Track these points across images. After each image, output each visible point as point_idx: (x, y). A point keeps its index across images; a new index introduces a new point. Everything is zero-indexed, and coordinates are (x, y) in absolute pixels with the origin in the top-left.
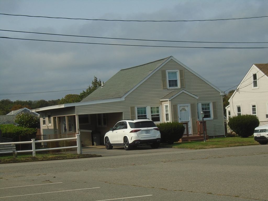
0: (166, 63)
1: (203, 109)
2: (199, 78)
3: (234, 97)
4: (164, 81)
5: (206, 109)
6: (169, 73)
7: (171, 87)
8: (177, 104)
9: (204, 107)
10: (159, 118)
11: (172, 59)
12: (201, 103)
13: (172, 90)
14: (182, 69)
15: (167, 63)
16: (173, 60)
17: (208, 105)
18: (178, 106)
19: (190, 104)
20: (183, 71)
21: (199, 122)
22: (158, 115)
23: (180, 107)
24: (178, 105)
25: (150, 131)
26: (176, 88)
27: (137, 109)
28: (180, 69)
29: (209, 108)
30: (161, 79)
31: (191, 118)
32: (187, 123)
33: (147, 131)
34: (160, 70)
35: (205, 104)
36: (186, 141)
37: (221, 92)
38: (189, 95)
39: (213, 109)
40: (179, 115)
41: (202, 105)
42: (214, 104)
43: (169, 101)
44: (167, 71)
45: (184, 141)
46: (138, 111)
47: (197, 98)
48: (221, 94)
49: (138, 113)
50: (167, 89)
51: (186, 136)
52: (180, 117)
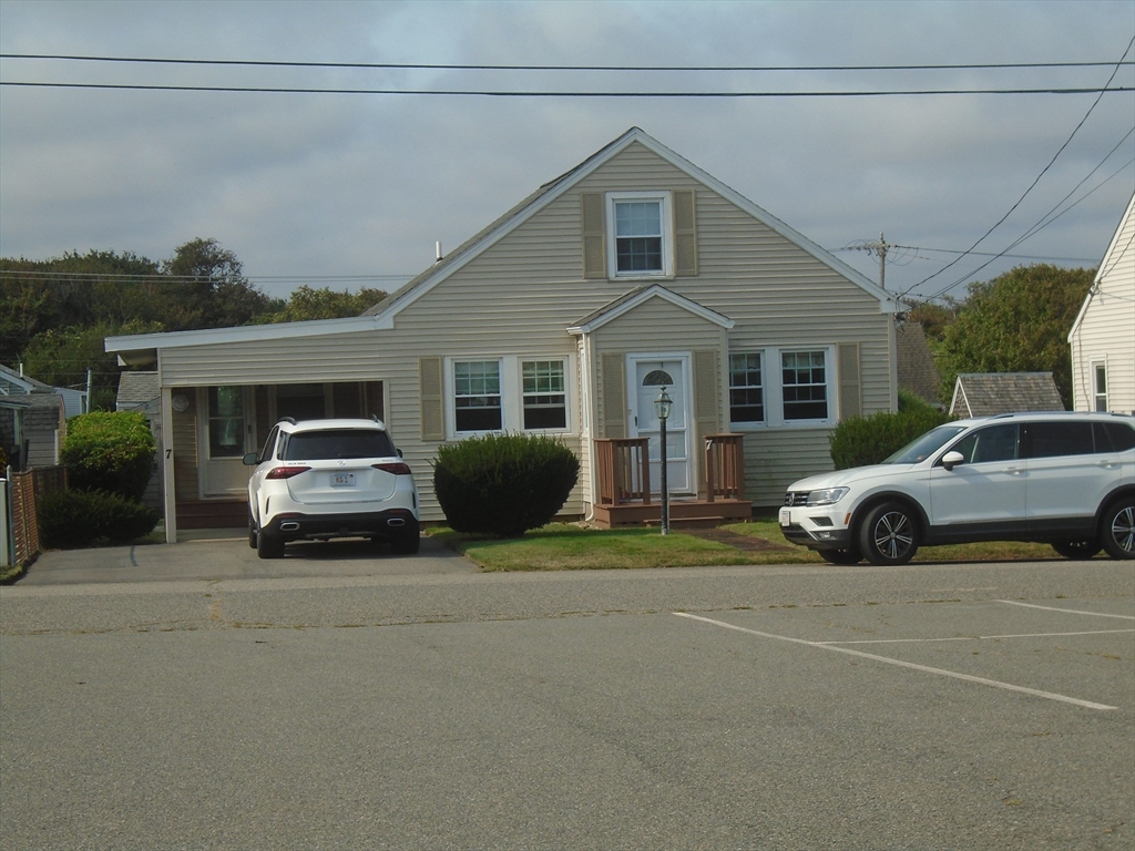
0: (605, 159)
1: (788, 376)
2: (773, 230)
3: (1085, 320)
4: (593, 242)
5: (804, 377)
6: (619, 206)
7: (630, 269)
8: (625, 354)
9: (796, 367)
10: (562, 410)
11: (635, 141)
12: (777, 348)
13: (630, 285)
14: (686, 189)
15: (611, 159)
16: (642, 145)
17: (819, 357)
18: (628, 360)
19: (689, 354)
20: (693, 199)
21: (708, 438)
22: (560, 399)
23: (638, 364)
24: (629, 356)
25: (357, 475)
26: (653, 274)
27: (456, 370)
28: (676, 188)
29: (819, 375)
30: (578, 232)
31: (693, 420)
32: (646, 440)
33: (340, 477)
34: (574, 191)
35: (803, 356)
36: (635, 523)
37: (883, 299)
38: (686, 310)
39: (842, 377)
40: (633, 405)
41: (786, 357)
42: (846, 352)
43: (587, 334)
44: (609, 196)
45: (624, 523)
46: (457, 376)
47: (730, 325)
48: (888, 308)
49: (460, 387)
50: (607, 278)
51: (639, 502)
52: (639, 414)
